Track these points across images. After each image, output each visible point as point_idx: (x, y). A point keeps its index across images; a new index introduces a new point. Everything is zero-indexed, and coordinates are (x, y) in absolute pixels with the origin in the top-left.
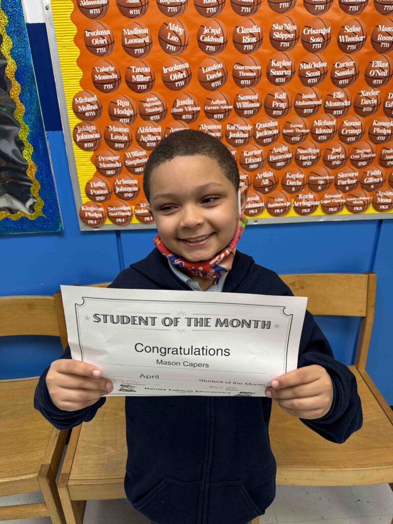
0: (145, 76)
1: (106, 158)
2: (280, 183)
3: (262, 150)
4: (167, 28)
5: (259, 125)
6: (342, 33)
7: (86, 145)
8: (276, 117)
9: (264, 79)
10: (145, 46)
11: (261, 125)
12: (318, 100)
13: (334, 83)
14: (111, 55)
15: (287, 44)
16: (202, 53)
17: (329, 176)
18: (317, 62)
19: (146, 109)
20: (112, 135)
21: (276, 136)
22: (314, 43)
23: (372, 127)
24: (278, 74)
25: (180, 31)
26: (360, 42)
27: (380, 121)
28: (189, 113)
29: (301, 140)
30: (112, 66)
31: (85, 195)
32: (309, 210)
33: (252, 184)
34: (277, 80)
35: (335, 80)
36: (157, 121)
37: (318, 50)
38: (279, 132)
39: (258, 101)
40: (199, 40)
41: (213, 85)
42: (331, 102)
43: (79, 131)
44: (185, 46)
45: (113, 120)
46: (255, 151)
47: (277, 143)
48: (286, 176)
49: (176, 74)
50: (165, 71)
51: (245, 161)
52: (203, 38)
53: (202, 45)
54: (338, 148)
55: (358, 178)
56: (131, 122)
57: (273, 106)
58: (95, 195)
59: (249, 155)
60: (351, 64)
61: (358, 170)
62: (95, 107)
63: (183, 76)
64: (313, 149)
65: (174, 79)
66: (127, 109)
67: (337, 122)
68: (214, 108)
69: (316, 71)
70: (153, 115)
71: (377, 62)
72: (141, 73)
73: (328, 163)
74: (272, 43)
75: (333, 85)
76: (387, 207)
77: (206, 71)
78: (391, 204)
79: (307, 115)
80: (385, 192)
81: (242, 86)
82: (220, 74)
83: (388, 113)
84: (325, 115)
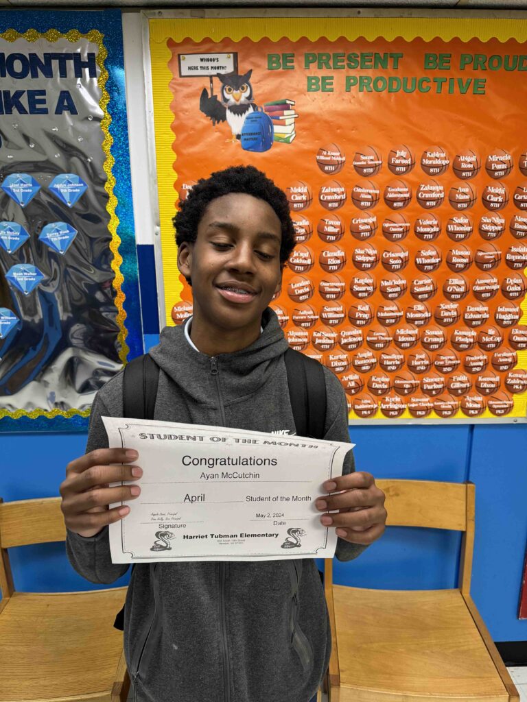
2: (366, 385)
3: (347, 355)
5: (343, 333)
6: (419, 255)
8: (359, 326)
9: (348, 293)
11: (345, 333)
12: (400, 312)
13: (414, 297)
15: (369, 265)
16: (292, 272)
17: (415, 380)
18: (397, 280)
21: (360, 343)
22: (393, 264)
23: (453, 337)
24: (360, 290)
26: (436, 263)
27: (462, 331)
29: (384, 347)
32: (396, 413)
34: (360, 295)
35: (415, 295)
37: (398, 270)
38: (363, 340)
39: (342, 312)
41: (301, 298)
42: (411, 313)
46: (340, 356)
47: (361, 349)
48: (371, 379)
51: (331, 365)
52: (293, 260)
53: (292, 265)
54: (421, 354)
55: (445, 383)
57: (357, 316)
59: (334, 359)
60: (429, 281)
61: (444, 375)
64: (396, 355)
67: (419, 331)
68: (302, 318)
69: (396, 287)
71: (454, 280)
73: (413, 369)
74: (355, 265)
75: (414, 300)
76: (476, 412)
77: (295, 286)
78: (480, 408)
79: (390, 325)
80: (473, 397)
81: (329, 300)
82: (307, 290)
83: (468, 323)
84: (406, 325)
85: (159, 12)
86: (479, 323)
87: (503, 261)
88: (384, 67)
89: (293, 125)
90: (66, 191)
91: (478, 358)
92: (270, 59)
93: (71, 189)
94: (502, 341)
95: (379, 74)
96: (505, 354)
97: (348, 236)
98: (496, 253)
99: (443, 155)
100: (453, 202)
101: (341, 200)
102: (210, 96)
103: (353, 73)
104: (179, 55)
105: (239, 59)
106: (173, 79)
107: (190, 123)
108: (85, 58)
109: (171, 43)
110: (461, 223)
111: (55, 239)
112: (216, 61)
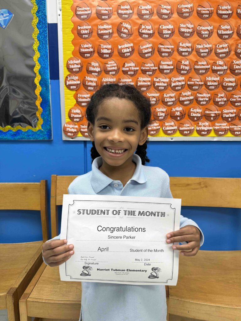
0: (108, 50)
1: (82, 95)
2: (187, 114)
3: (175, 94)
4: (122, 25)
5: (173, 79)
6: (219, 28)
7: (72, 87)
8: (183, 74)
9: (176, 53)
10: (110, 34)
11: (174, 79)
12: (208, 65)
14: (91, 39)
15: (189, 35)
16: (141, 38)
17: (218, 111)
18: (206, 44)
19: (108, 68)
20: (87, 82)
21: (183, 86)
22: (204, 34)
24: (184, 50)
25: (129, 27)
26: (230, 34)
28: (132, 71)
29: (198, 89)
30: (90, 44)
31: (68, 117)
32: (206, 133)
33: (169, 115)
34: (183, 54)
35: (217, 54)
36: (113, 75)
37: (207, 38)
38: (185, 83)
39: (172, 65)
40: (139, 32)
41: (146, 55)
42: (215, 67)
43: (69, 79)
44: (131, 34)
45: (88, 73)
46: (171, 94)
47: (184, 90)
48: (190, 110)
49: (125, 49)
50: (120, 47)
51: (165, 100)
52: (141, 31)
53: (141, 34)
54: (221, 94)
55: (236, 113)
56: (99, 75)
57: (181, 68)
58: (74, 118)
59: (167, 96)
60: (226, 45)
61: (235, 108)
62: (79, 66)
63: (130, 50)
64: (206, 94)
65: (124, 52)
66: (97, 68)
67: (220, 79)
68: (147, 68)
69: (206, 49)
70: (111, 71)
72: (106, 48)
74: (180, 34)
75: (217, 57)
77: (143, 48)
79: (202, 74)
81: (163, 57)
82: (150, 50)
84: (213, 74)
97: (175, 15)
111: (1, 19)
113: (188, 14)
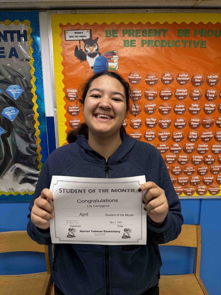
6: (176, 121)
9: (143, 139)
12: (167, 147)
13: (173, 140)
15: (153, 126)
17: (175, 178)
18: (166, 133)
22: (164, 125)
23: (192, 158)
24: (149, 137)
26: (184, 125)
27: (196, 156)
34: (149, 139)
37: (166, 128)
42: (173, 148)
54: (178, 167)
55: (188, 180)
61: (187, 176)
67: (176, 156)
69: (165, 136)
71: (192, 132)
73: (173, 173)
74: (146, 125)
75: (173, 142)
76: (203, 193)
78: (205, 191)
79: (163, 153)
80: (201, 186)
83: (199, 152)
84: (170, 153)
85: (56, 12)
86: (204, 152)
87: (215, 124)
88: (159, 36)
89: (117, 62)
90: (14, 92)
91: (204, 169)
92: (106, 32)
93: (16, 92)
94: (215, 160)
95: (157, 39)
96: (216, 167)
97: (143, 112)
98: (211, 120)
99: (187, 76)
100: (192, 97)
101: (139, 96)
102: (79, 49)
103: (144, 38)
104: (65, 31)
105: (92, 33)
106: (62, 42)
107: (70, 61)
108: (22, 32)
109: (61, 26)
110: (195, 107)
111: (9, 114)
112: (82, 33)
113: (152, 112)
